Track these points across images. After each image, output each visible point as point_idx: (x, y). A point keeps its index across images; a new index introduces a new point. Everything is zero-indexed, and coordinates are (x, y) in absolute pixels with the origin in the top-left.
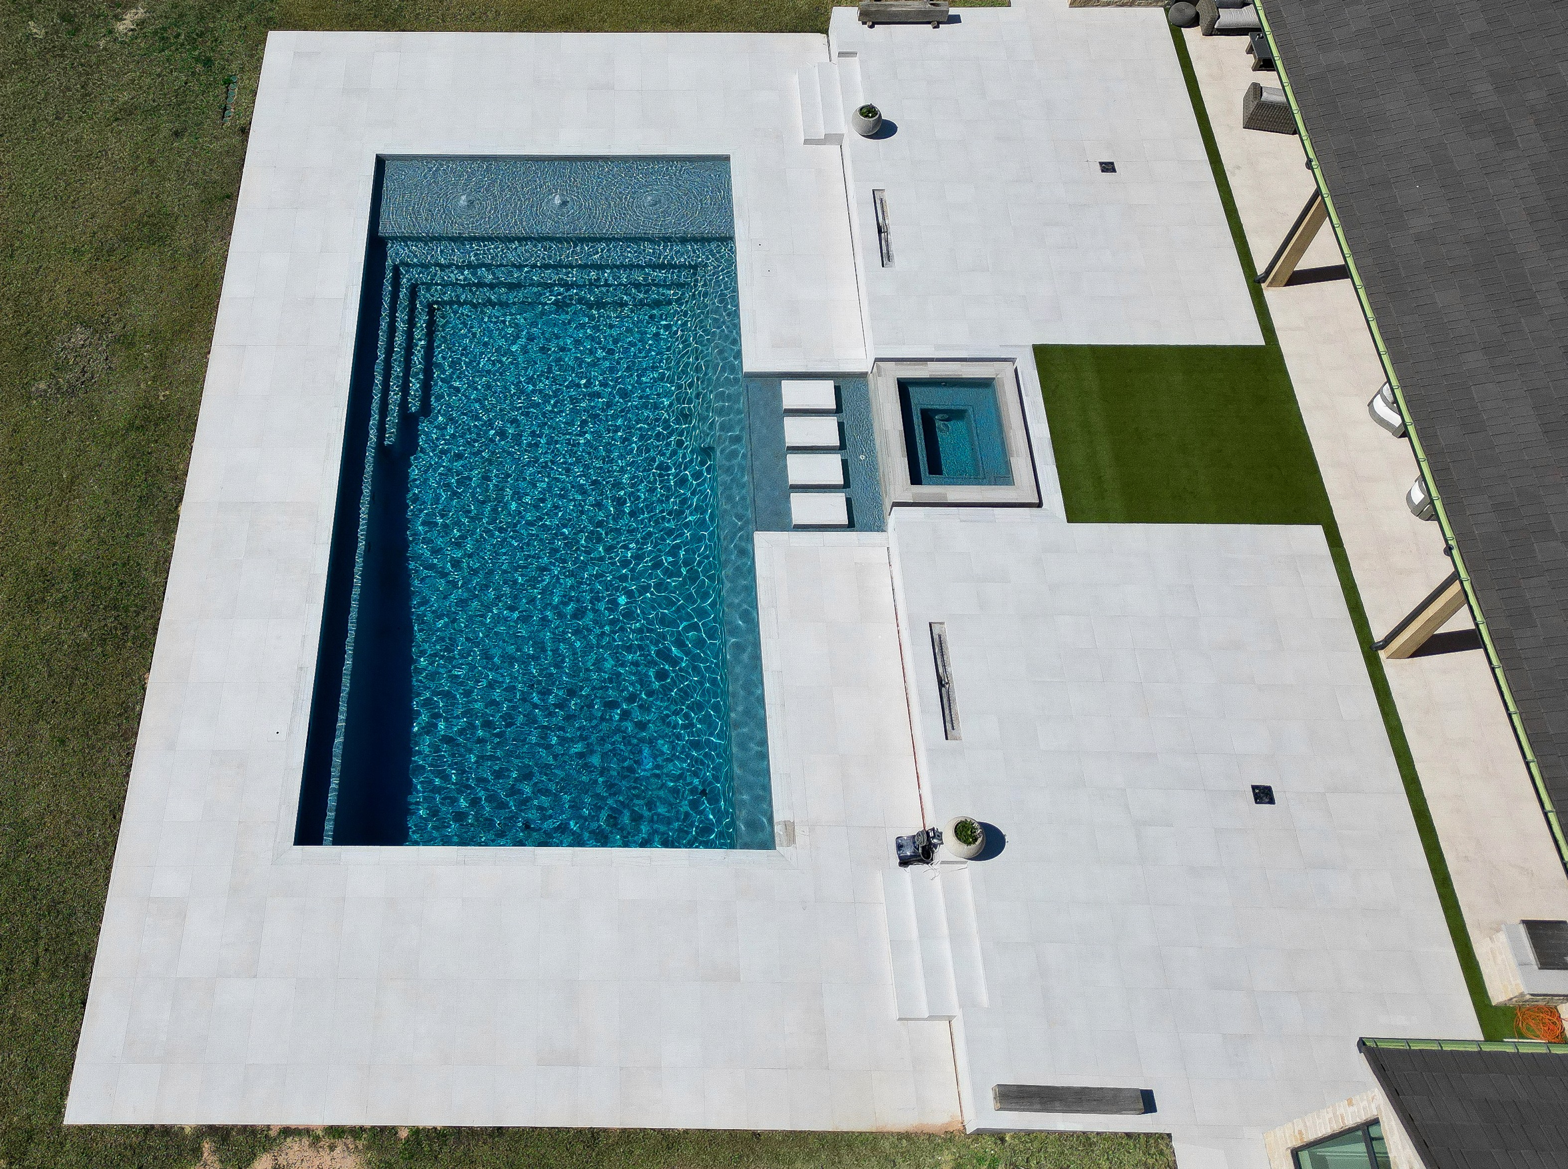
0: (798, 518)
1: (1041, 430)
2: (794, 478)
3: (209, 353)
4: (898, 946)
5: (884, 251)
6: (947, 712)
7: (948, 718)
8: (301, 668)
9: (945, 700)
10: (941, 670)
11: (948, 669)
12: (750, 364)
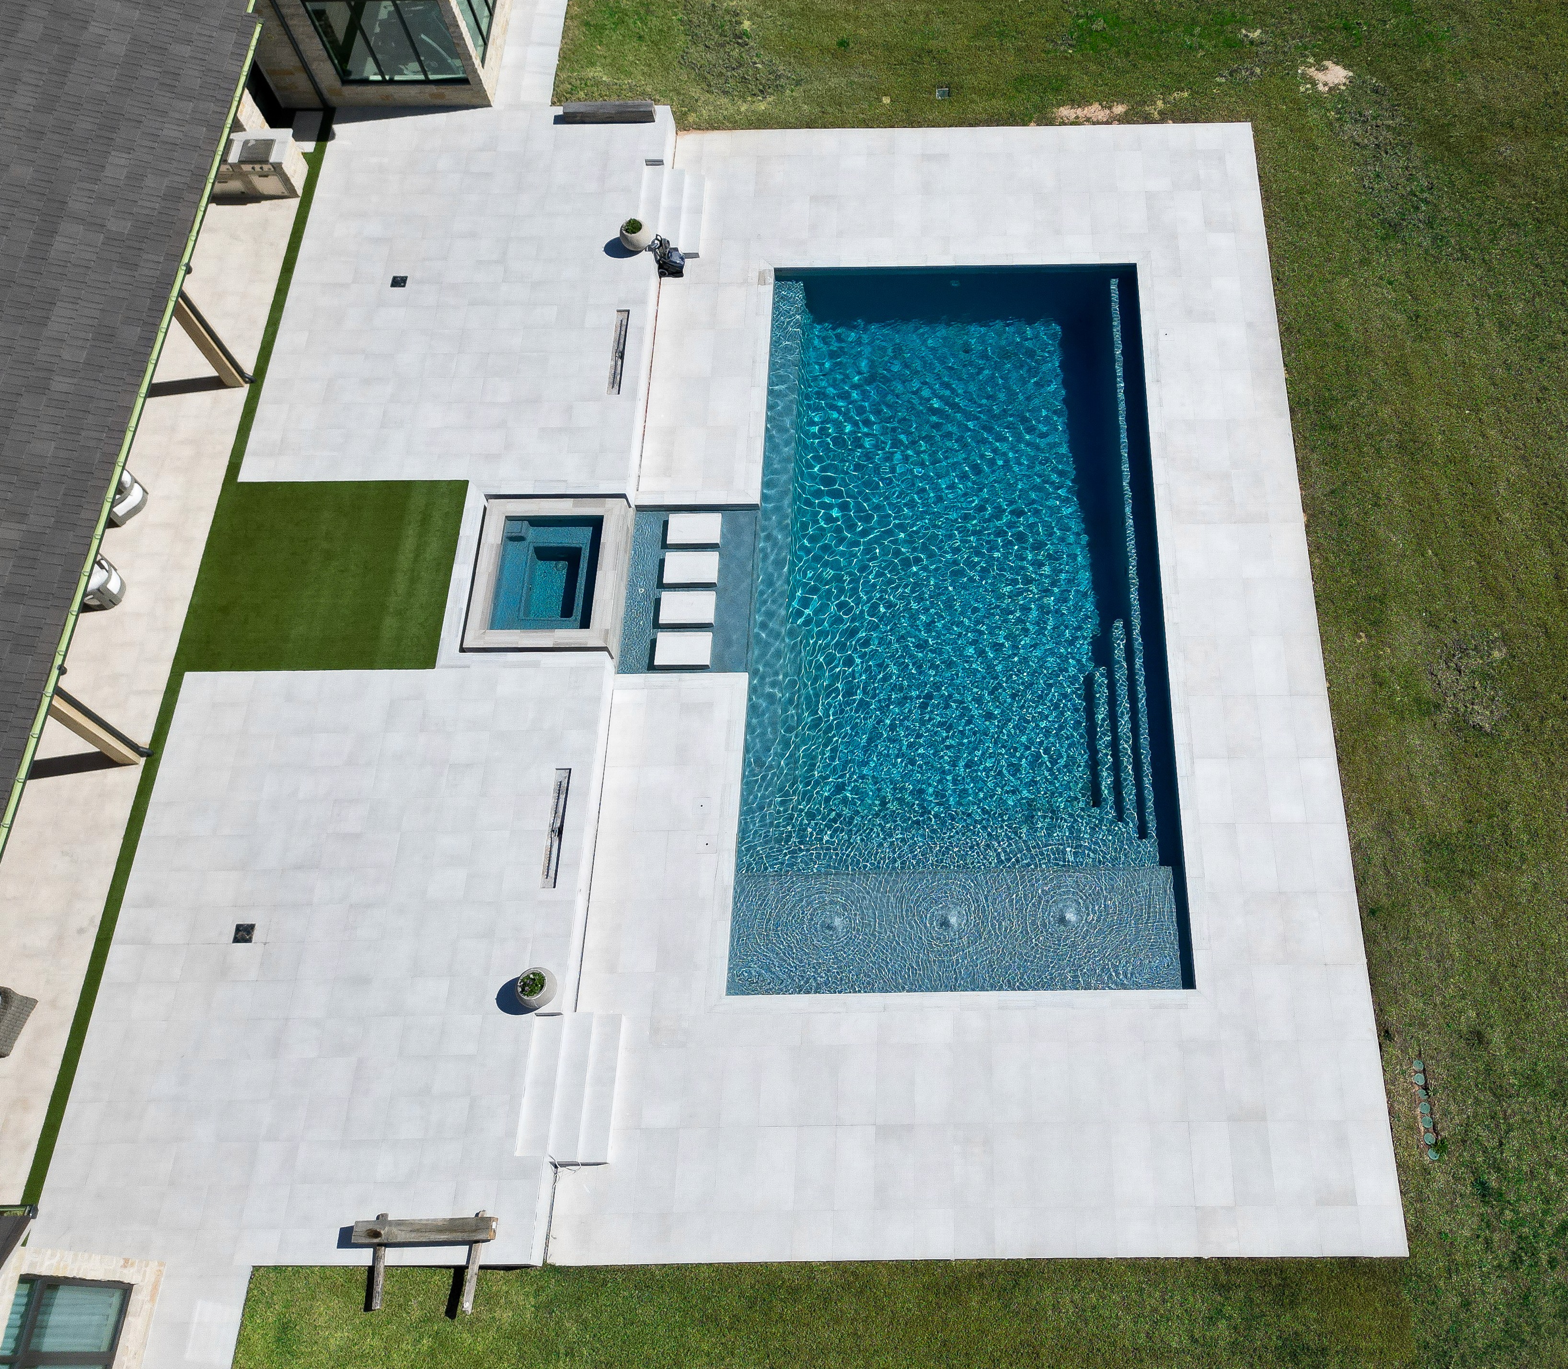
0: (716, 519)
1: (461, 572)
2: (713, 558)
3: (1329, 688)
4: (697, 211)
5: (563, 797)
6: (623, 333)
7: (624, 328)
8: (1158, 381)
9: (622, 341)
10: (619, 363)
11: (613, 363)
12: (740, 681)
